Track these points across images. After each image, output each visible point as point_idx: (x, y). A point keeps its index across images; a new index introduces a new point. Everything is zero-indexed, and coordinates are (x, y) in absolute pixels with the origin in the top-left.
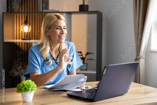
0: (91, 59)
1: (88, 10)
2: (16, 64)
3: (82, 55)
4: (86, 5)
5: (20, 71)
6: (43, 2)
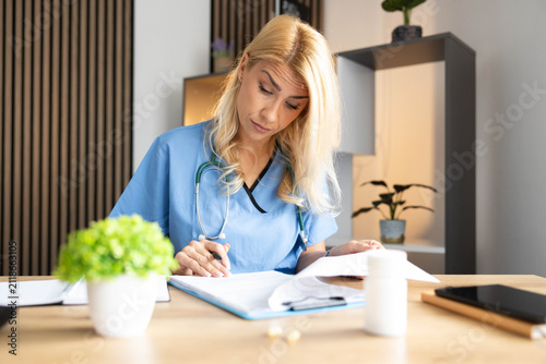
4: (412, 27)
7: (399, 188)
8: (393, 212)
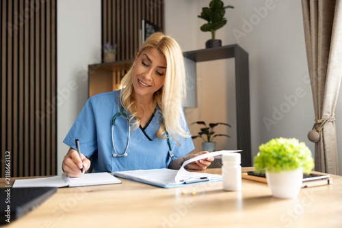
0: (221, 135)
4: (216, 40)
7: (212, 125)
8: (209, 138)
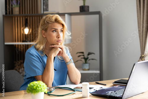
0: (93, 59)
1: (89, 10)
2: (17, 66)
3: (84, 55)
5: (22, 73)
6: (44, 4)
8: (86, 61)
